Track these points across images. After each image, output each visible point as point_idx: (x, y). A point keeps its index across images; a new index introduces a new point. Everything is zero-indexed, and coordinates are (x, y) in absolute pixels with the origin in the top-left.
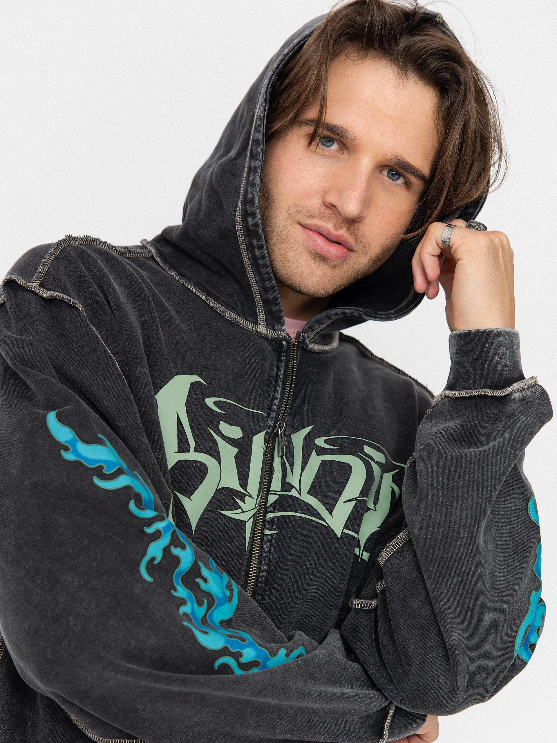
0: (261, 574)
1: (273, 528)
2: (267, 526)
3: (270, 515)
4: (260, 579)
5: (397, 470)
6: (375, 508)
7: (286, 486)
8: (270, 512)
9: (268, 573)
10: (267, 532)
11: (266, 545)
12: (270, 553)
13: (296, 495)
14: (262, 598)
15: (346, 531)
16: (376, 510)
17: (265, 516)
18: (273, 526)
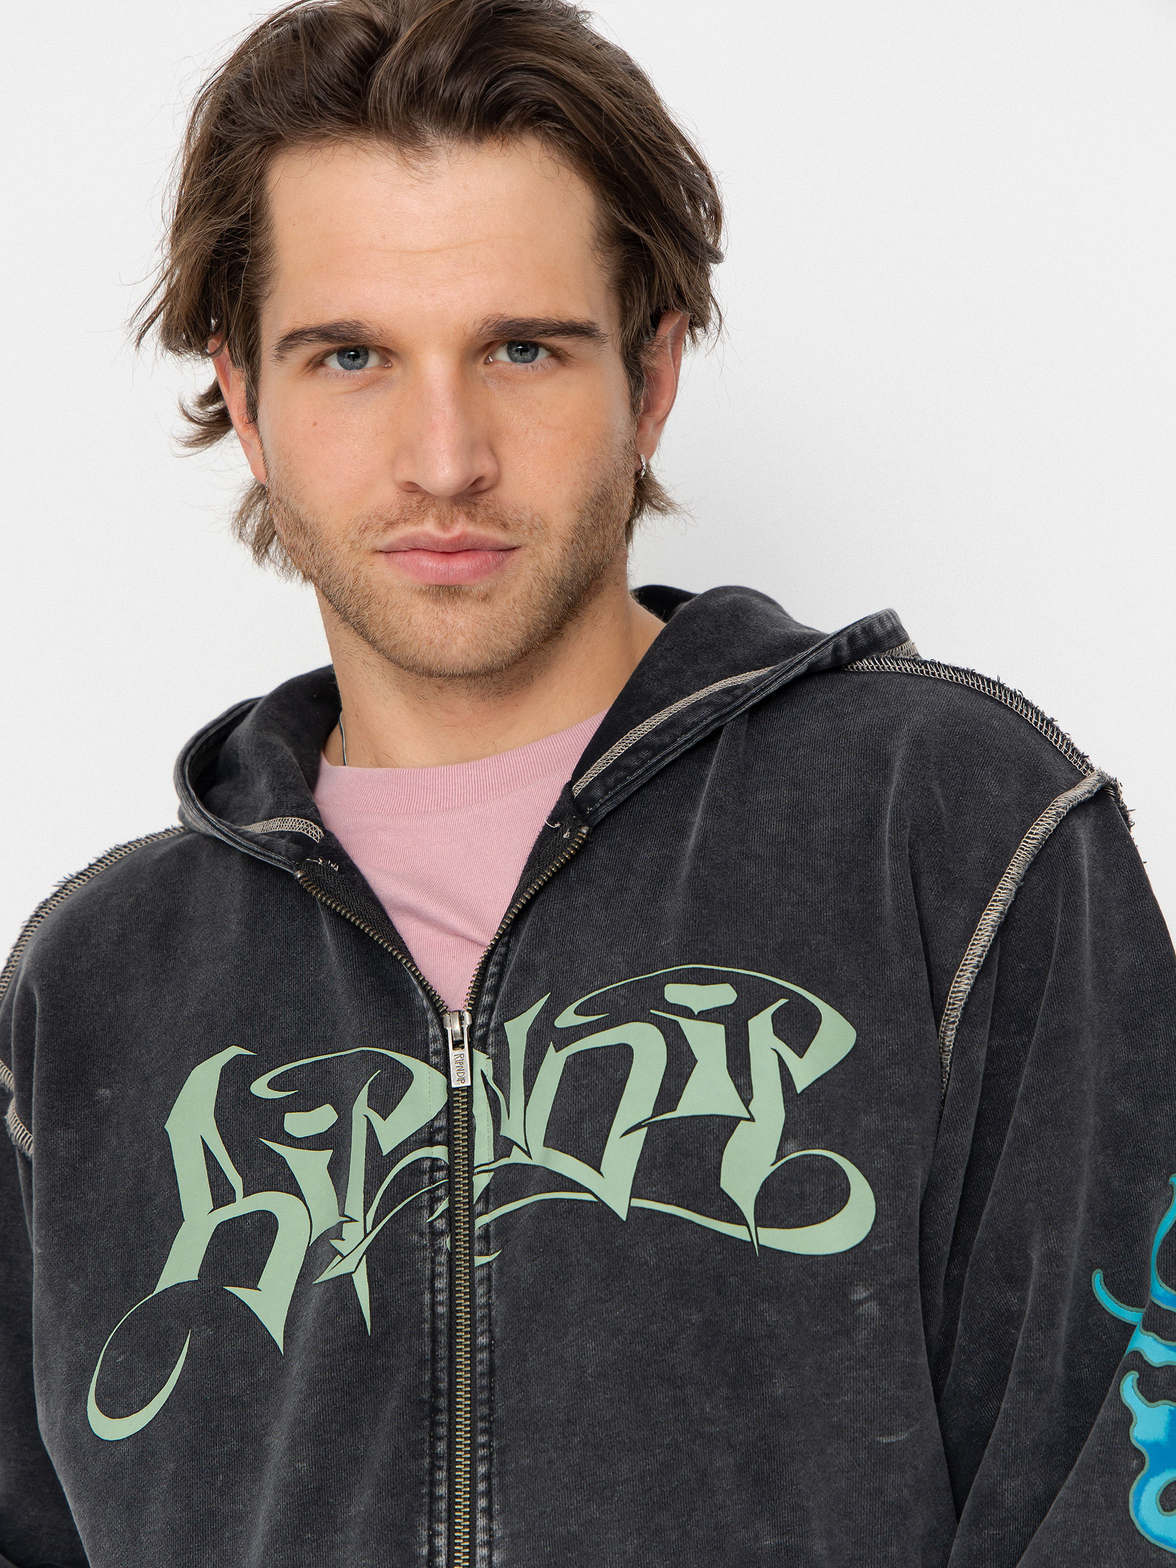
0: (480, 1356)
1: (489, 1249)
2: (477, 1247)
3: (481, 1221)
4: (479, 1369)
5: (783, 1001)
6: (749, 1112)
7: (503, 1145)
8: (481, 1214)
9: (491, 1352)
10: (480, 1260)
11: (480, 1290)
12: (488, 1305)
13: (523, 1159)
14: (491, 1409)
15: (637, 1203)
16: (752, 1119)
17: (471, 1223)
18: (488, 1243)
